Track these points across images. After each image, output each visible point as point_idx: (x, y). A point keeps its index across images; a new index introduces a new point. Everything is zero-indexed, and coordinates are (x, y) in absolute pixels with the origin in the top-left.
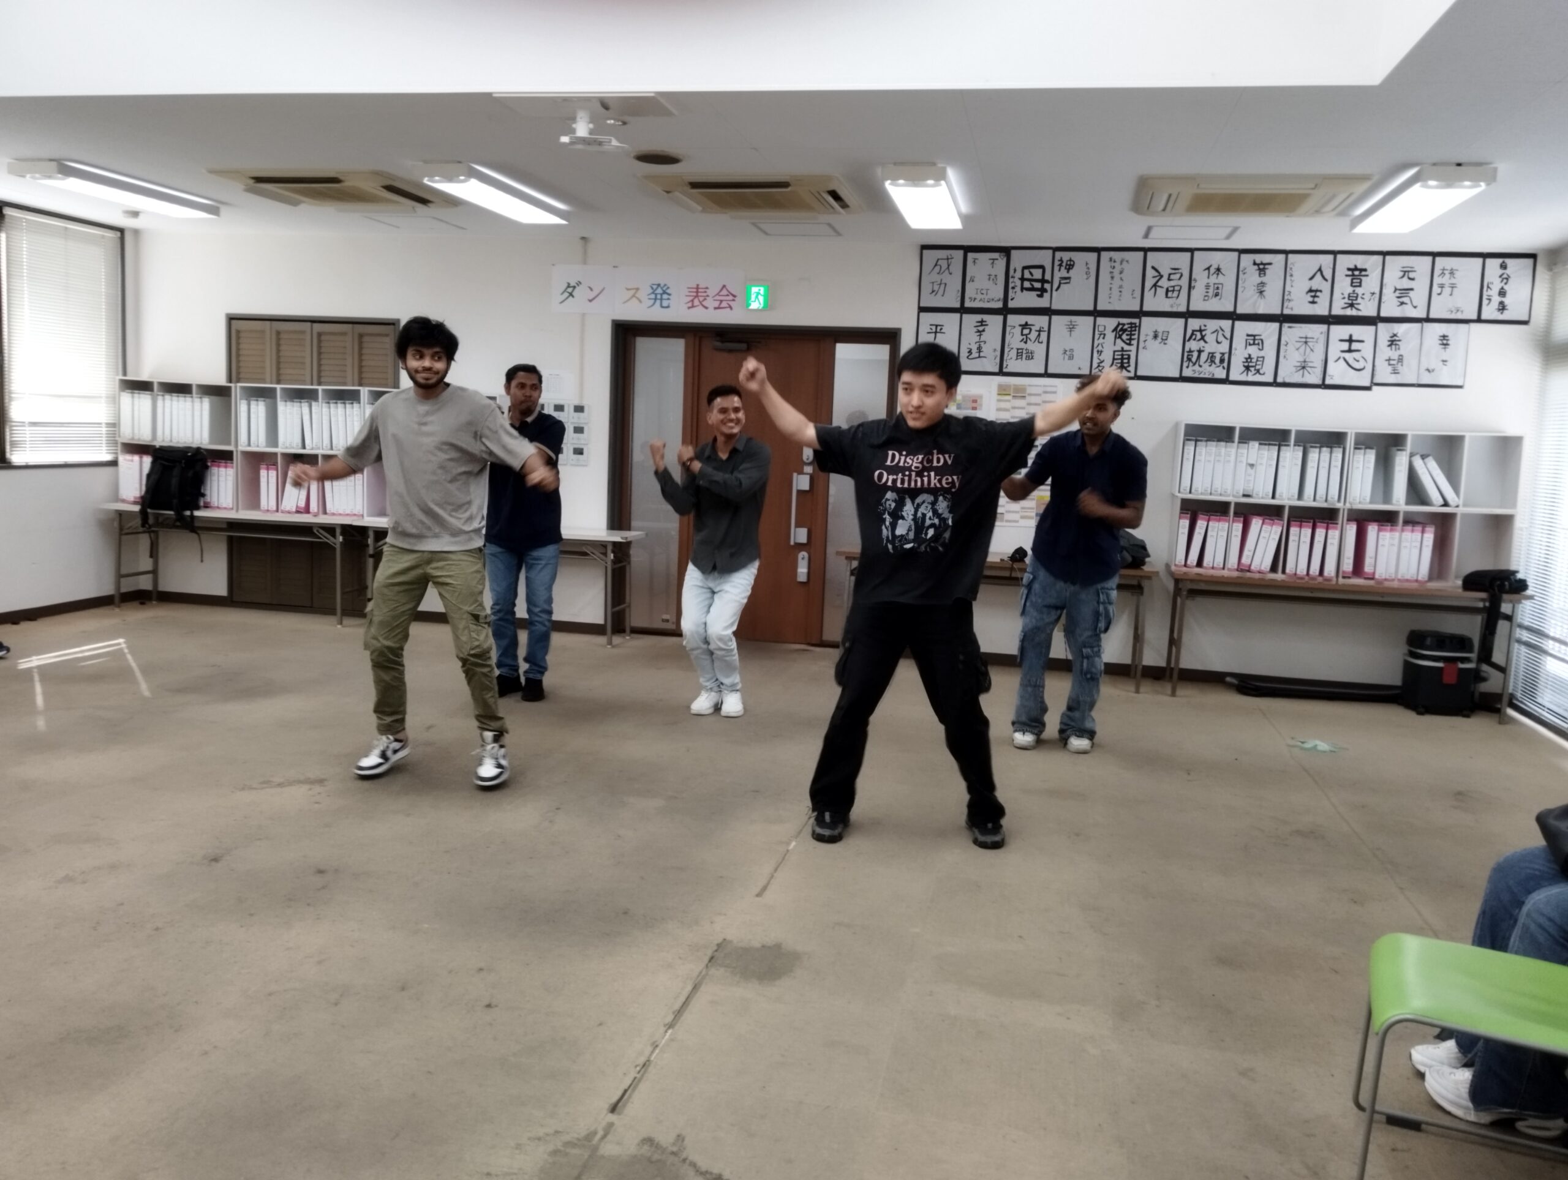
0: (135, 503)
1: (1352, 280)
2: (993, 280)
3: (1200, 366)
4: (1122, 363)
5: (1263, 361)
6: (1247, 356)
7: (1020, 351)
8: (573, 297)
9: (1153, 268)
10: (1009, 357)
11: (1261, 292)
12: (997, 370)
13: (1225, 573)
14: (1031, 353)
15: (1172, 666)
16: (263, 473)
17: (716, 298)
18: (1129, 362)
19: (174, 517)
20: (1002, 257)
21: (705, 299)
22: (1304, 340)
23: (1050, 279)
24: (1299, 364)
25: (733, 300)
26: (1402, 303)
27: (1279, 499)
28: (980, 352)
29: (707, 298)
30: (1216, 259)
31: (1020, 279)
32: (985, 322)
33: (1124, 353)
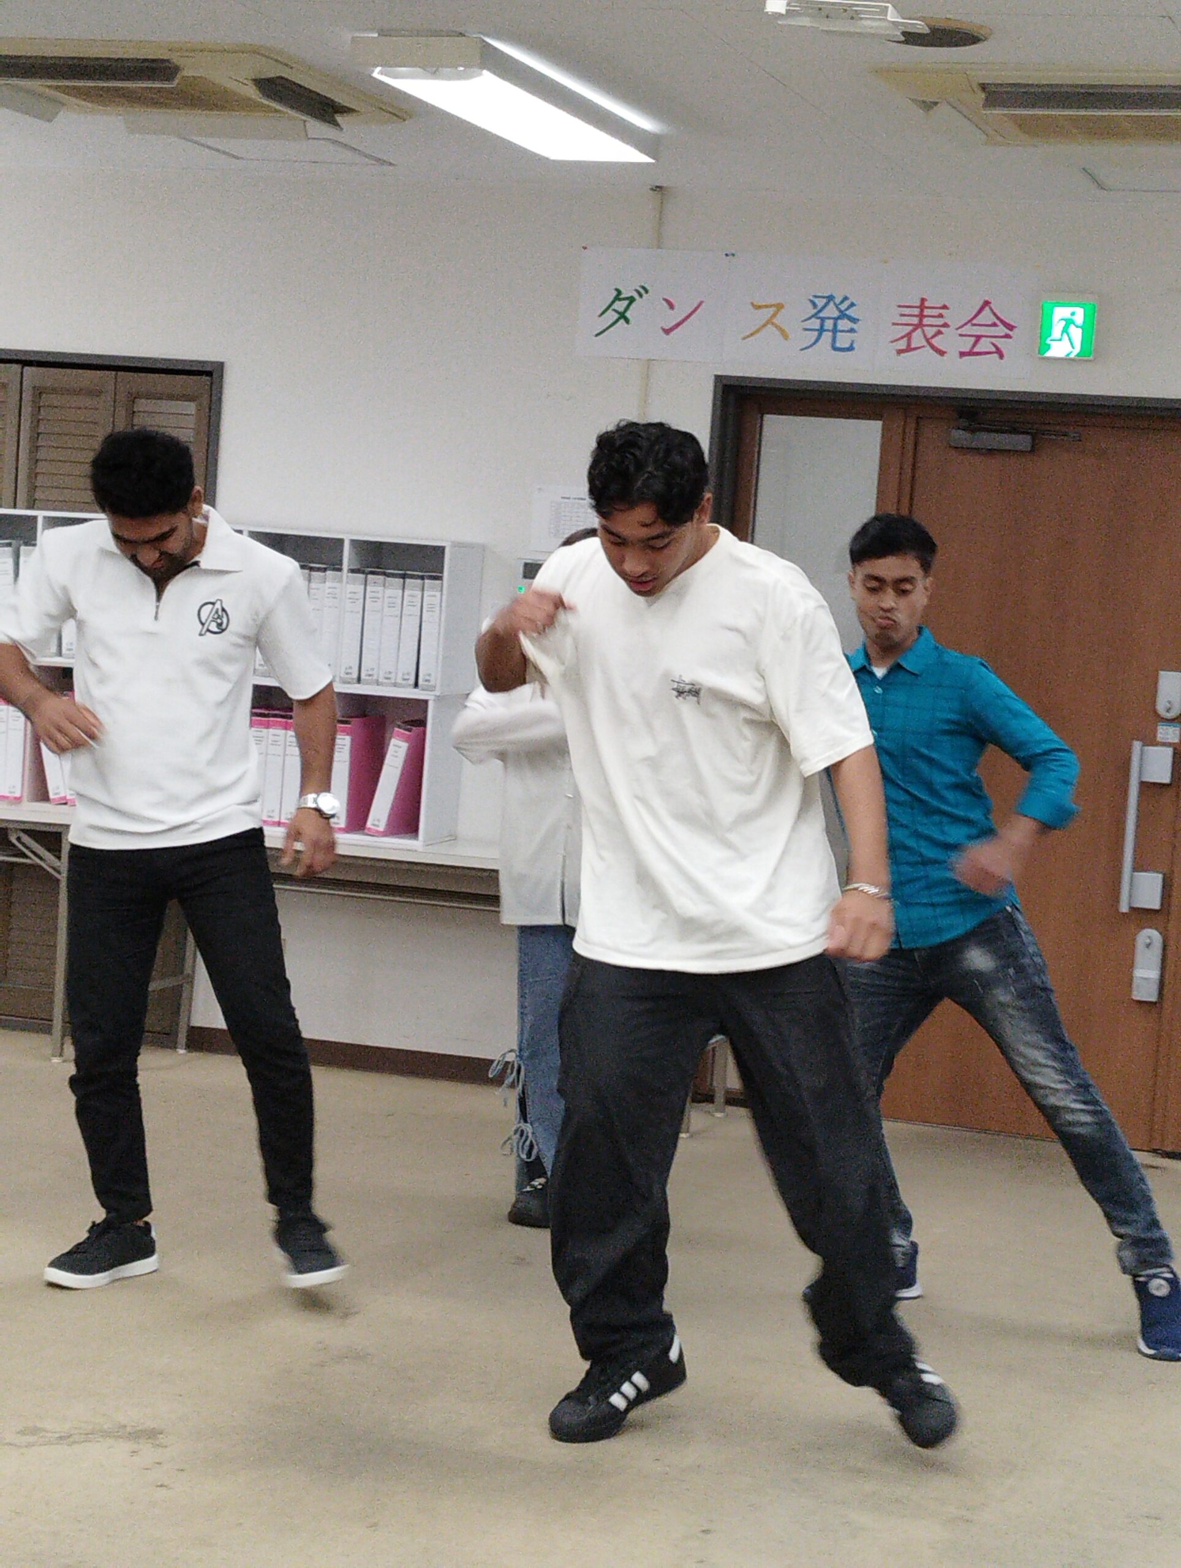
8: (627, 321)
17: (963, 331)
21: (939, 333)
25: (1007, 336)
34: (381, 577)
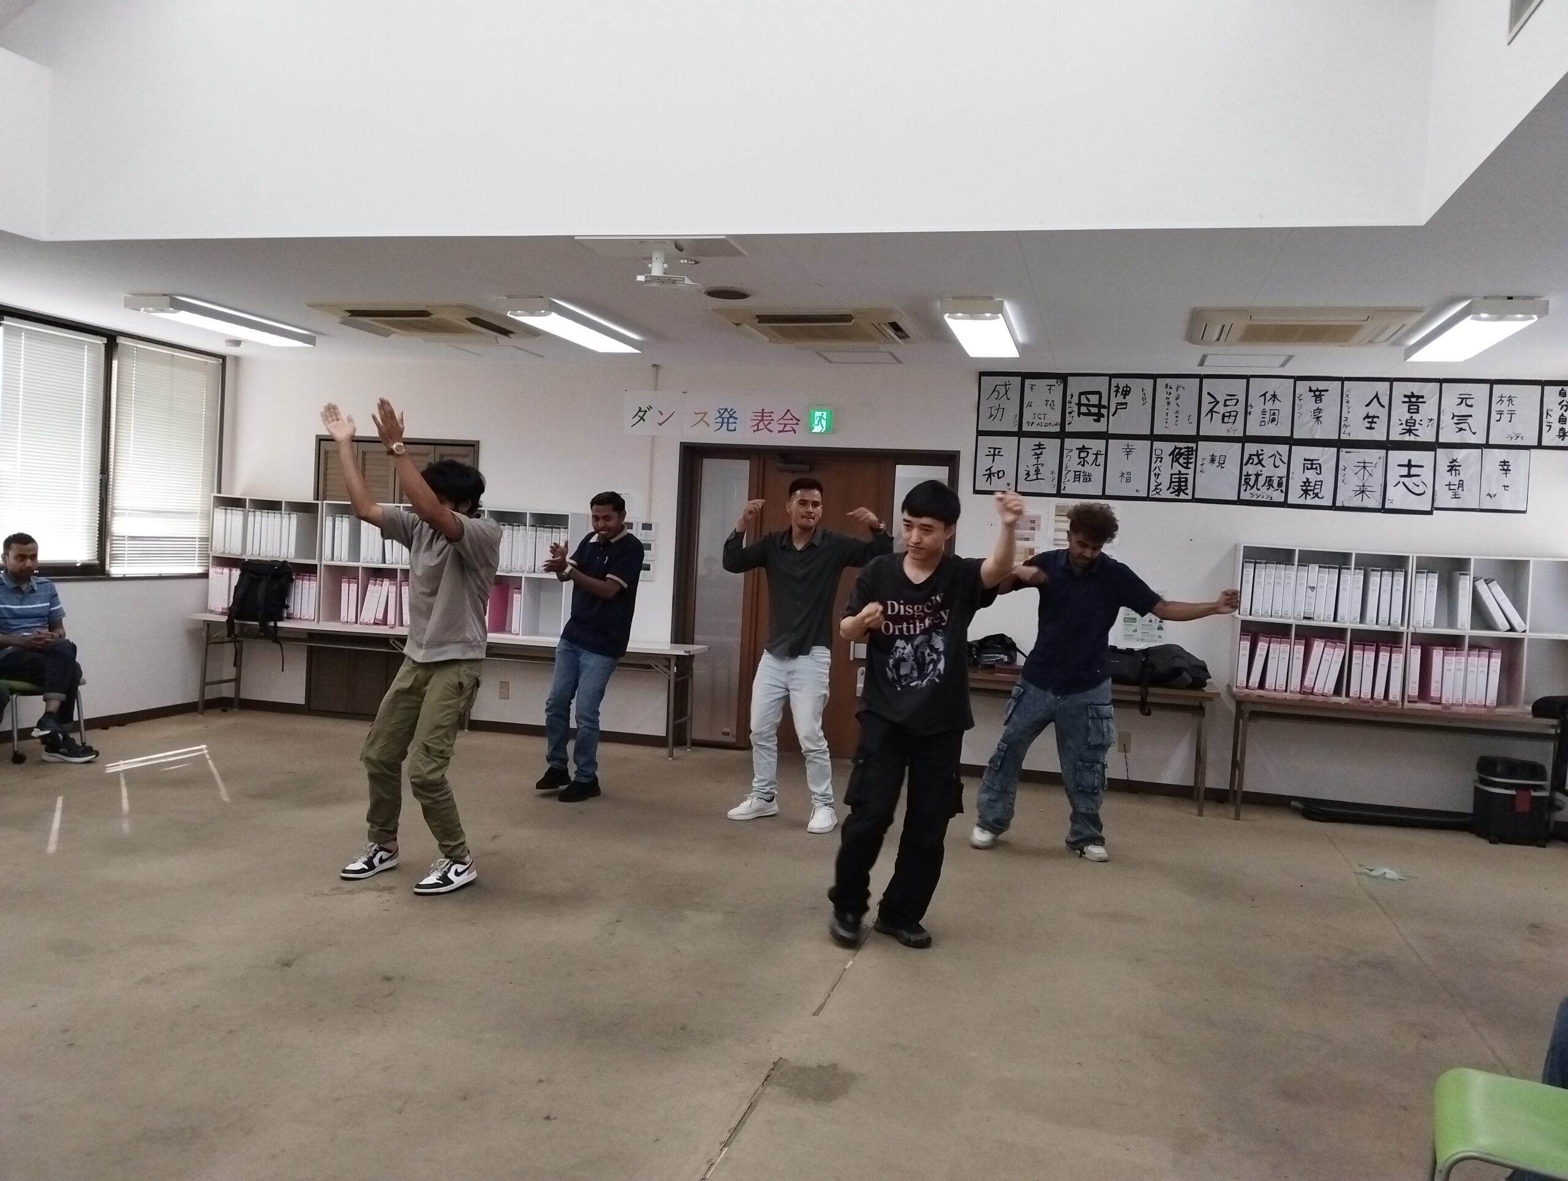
0: (222, 614)
1: (1409, 406)
2: (1051, 405)
3: (1259, 490)
4: (1180, 486)
5: (1321, 485)
6: (1306, 480)
7: (1077, 473)
8: (644, 420)
9: (1209, 394)
10: (1067, 480)
11: (1318, 418)
12: (1055, 492)
13: (1288, 695)
14: (1089, 476)
15: (1236, 788)
16: (344, 586)
17: (780, 422)
18: (1186, 485)
19: (259, 627)
20: (1059, 384)
21: (770, 423)
22: (1363, 465)
23: (1107, 405)
24: (1358, 488)
25: (797, 424)
26: (1461, 429)
27: (1340, 622)
28: (1037, 474)
29: (772, 422)
30: (1271, 386)
31: (1076, 404)
32: (1043, 445)
33: (1182, 476)
34: (543, 528)
